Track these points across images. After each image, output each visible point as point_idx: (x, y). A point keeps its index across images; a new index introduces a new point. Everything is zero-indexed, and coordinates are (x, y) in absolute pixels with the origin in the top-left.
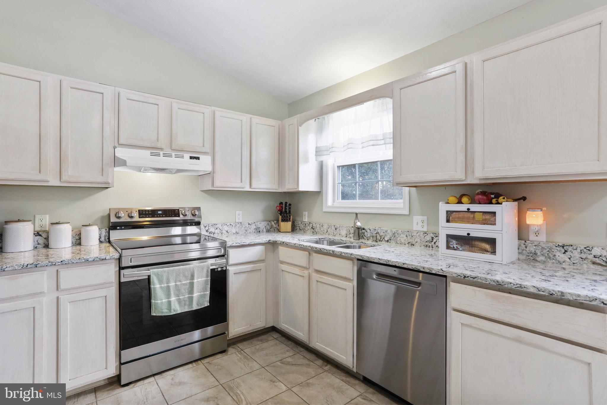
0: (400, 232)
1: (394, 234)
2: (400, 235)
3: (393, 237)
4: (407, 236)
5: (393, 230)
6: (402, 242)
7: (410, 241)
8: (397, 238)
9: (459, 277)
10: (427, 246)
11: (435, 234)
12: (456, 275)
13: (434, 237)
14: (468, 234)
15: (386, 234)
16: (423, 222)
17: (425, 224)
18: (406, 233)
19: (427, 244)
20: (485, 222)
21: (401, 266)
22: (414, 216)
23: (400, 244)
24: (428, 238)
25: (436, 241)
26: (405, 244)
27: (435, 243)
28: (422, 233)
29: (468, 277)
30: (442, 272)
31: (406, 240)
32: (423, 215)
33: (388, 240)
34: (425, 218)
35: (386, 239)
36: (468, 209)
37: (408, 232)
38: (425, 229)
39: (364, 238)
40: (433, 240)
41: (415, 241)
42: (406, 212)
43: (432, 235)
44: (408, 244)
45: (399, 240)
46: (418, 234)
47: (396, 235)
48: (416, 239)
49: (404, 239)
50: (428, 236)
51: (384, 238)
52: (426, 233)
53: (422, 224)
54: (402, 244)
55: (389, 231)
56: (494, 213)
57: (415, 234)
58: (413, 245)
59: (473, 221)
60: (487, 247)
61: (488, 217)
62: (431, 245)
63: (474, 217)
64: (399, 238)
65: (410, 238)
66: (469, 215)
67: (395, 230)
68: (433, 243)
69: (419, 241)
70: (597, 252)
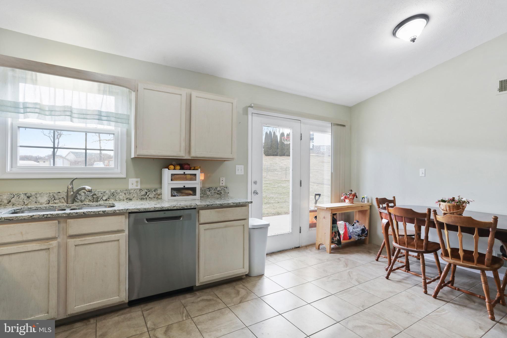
0: (119, 191)
1: (113, 193)
2: (119, 193)
3: (111, 197)
4: (125, 194)
5: (111, 190)
6: (121, 199)
7: (128, 197)
8: (116, 196)
9: (205, 206)
10: (142, 198)
11: (148, 190)
12: (204, 206)
13: (147, 192)
14: (184, 186)
15: (104, 194)
16: (137, 182)
17: (139, 184)
18: (124, 192)
19: (142, 197)
20: (191, 180)
21: (172, 209)
22: (130, 179)
23: (119, 200)
24: (143, 193)
25: (149, 194)
26: (124, 200)
27: (148, 196)
28: (138, 190)
29: (209, 205)
30: (197, 206)
31: (125, 197)
32: (137, 178)
33: (106, 199)
34: (139, 180)
35: (104, 198)
36: (184, 173)
37: (126, 191)
38: (139, 187)
39: (76, 201)
40: (147, 194)
41: (133, 196)
42: (124, 176)
43: (146, 191)
44: (126, 199)
45: (118, 197)
46: (135, 191)
47: (115, 194)
48: (134, 195)
49: (123, 196)
50: (143, 191)
51: (101, 198)
52: (141, 190)
53: (136, 184)
54: (120, 200)
55: (107, 192)
56: (195, 175)
57: (132, 191)
58: (131, 199)
59: (186, 179)
60: (191, 192)
61: (192, 177)
62: (145, 197)
63: (186, 177)
65: (128, 195)
66: (184, 175)
67: (113, 190)
68: (147, 196)
69: (136, 196)
70: (219, 189)
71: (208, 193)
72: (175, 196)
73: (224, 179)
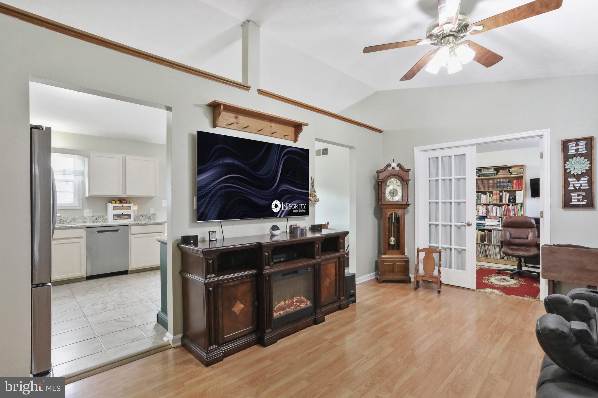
0: (77, 217)
4: (82, 219)
5: (72, 217)
7: (84, 221)
8: (75, 220)
9: (136, 224)
10: (93, 222)
12: (133, 224)
13: (97, 217)
14: (122, 214)
16: (90, 212)
18: (81, 218)
19: (93, 221)
20: (127, 209)
22: (84, 210)
23: (78, 222)
24: (95, 218)
26: (81, 222)
27: (98, 220)
28: (91, 217)
29: (139, 224)
30: (130, 224)
34: (91, 210)
35: (68, 222)
36: (122, 205)
37: (83, 217)
38: (91, 215)
41: (87, 220)
42: (80, 208)
46: (88, 217)
49: (80, 220)
51: (66, 222)
52: (93, 217)
55: (70, 218)
56: (130, 206)
58: (86, 222)
59: (124, 209)
60: (127, 217)
61: (128, 207)
62: (96, 221)
64: (77, 220)
66: (122, 207)
68: (97, 220)
70: (149, 215)
71: (141, 218)
72: (116, 219)
73: (153, 209)
